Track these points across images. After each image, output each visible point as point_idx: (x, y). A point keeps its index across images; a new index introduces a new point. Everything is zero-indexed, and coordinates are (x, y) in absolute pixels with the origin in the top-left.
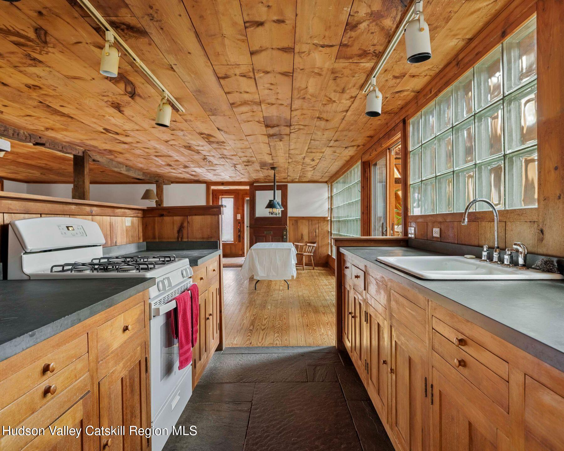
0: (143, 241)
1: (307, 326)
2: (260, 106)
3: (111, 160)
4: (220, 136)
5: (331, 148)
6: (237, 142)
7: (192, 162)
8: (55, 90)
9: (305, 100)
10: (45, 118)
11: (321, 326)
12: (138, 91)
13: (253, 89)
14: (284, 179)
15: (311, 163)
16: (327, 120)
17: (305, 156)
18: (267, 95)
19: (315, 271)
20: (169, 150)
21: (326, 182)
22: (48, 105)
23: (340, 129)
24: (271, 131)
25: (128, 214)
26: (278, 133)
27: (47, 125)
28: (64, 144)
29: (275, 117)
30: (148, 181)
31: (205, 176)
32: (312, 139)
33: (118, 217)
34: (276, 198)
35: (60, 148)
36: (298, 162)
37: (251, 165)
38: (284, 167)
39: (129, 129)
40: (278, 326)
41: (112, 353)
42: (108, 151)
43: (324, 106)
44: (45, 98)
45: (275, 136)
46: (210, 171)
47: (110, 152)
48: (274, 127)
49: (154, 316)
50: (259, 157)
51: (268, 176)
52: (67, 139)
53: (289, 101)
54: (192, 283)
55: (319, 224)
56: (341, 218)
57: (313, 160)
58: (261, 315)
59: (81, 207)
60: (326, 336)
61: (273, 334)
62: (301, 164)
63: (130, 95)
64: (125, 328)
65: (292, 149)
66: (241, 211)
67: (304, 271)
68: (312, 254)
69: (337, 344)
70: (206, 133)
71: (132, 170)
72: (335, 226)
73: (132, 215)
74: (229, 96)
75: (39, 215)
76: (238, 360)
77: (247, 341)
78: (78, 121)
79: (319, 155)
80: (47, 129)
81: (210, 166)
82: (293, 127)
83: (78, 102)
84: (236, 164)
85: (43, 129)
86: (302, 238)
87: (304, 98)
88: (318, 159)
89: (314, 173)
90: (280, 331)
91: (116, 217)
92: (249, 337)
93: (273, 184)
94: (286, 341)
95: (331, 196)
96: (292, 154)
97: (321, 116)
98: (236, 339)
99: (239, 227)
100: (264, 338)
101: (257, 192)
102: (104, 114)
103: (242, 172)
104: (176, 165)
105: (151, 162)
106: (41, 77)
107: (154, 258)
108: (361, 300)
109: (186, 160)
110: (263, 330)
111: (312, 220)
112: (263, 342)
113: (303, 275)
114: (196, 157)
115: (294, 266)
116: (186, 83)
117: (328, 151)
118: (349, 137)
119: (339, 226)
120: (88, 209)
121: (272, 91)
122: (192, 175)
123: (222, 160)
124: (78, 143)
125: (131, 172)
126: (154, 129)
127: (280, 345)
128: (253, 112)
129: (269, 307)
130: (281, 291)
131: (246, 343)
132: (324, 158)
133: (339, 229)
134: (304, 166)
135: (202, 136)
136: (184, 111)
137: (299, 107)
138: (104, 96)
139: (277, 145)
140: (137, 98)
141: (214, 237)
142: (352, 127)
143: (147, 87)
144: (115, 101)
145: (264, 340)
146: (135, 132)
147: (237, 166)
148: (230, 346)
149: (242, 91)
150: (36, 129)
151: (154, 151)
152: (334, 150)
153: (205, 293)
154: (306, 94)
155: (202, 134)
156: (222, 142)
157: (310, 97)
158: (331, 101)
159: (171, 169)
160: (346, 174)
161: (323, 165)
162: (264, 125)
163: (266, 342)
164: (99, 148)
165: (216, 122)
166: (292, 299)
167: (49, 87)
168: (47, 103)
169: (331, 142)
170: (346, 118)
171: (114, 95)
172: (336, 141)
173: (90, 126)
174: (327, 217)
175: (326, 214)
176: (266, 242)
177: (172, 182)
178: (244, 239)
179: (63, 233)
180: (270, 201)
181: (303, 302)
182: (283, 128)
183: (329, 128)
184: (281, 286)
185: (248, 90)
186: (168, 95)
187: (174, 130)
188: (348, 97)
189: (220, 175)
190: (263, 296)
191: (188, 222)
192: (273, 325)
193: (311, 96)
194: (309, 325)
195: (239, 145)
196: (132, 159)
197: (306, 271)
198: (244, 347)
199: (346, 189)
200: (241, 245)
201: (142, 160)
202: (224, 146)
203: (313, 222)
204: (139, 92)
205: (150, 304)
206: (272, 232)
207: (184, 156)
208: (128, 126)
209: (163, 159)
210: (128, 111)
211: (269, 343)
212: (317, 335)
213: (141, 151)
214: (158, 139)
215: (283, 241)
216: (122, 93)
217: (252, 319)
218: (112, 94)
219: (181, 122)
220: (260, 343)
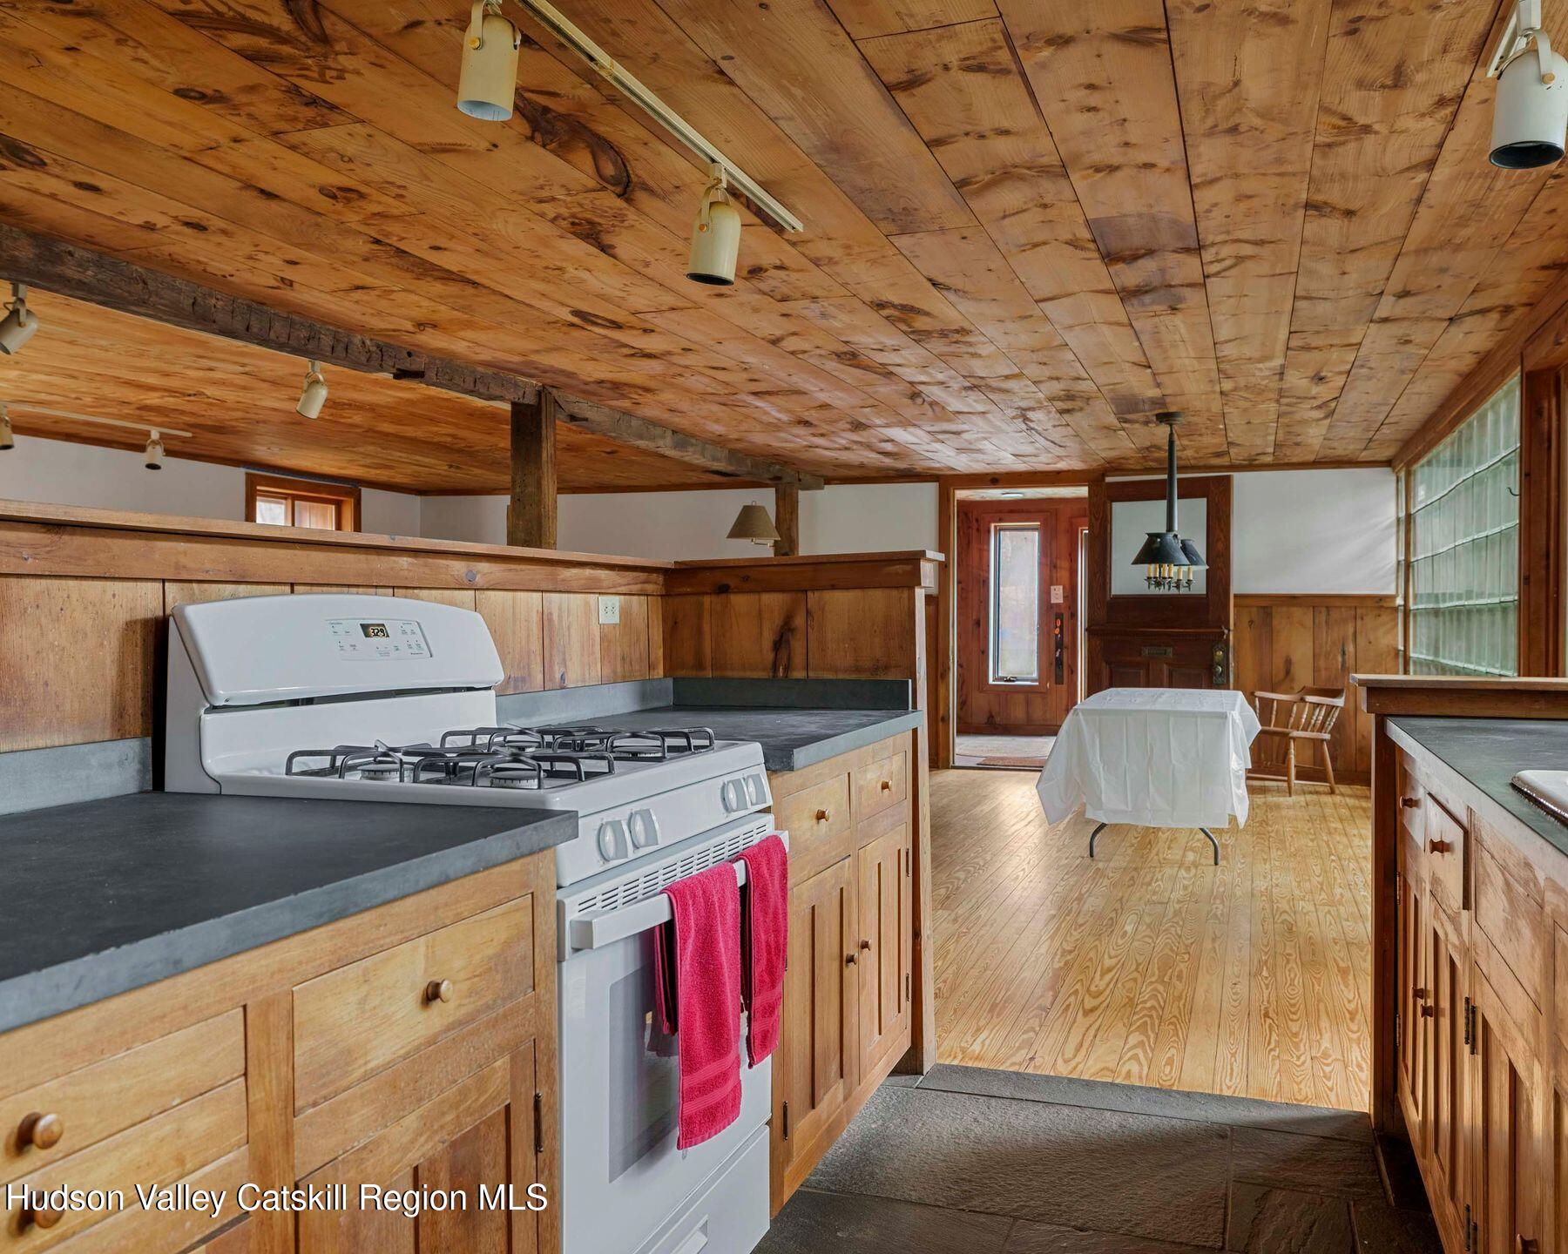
0: (665, 676)
1: (1266, 1015)
2: (1063, 183)
3: (624, 413)
4: (946, 310)
5: (1388, 325)
6: (1010, 326)
7: (873, 409)
8: (402, 196)
9: (1240, 138)
10: (404, 290)
11: (1324, 1023)
12: (639, 170)
13: (1024, 116)
14: (1218, 455)
15: (1315, 390)
16: (1349, 213)
17: (1283, 366)
18: (1083, 133)
19: (1338, 799)
20: (791, 371)
21: (1388, 463)
22: (398, 249)
23: (1410, 245)
24: (1131, 275)
25: (605, 584)
26: (1156, 281)
27: (417, 314)
28: (481, 369)
29: (1131, 221)
30: (748, 478)
31: (929, 455)
32: (1300, 293)
33: (572, 596)
34: (1176, 527)
35: (469, 385)
36: (1260, 391)
37: (1081, 409)
38: (1209, 410)
39: (649, 306)
40: (1148, 1005)
41: (365, 1078)
42: (609, 385)
43: (1325, 156)
44: (384, 227)
45: (1146, 292)
46: (941, 437)
47: (617, 387)
48: (1135, 258)
49: (576, 950)
50: (1104, 377)
51: (1152, 446)
52: (486, 356)
53: (1174, 151)
54: (770, 831)
55: (1359, 622)
56: (1444, 601)
57: (1321, 379)
58: (1092, 954)
59: (430, 560)
60: (1339, 1066)
61: (1124, 1031)
62: (1274, 396)
63: (619, 190)
64: (430, 989)
65: (1227, 342)
66: (1064, 574)
67: (1294, 797)
68: (1327, 736)
69: (1375, 1105)
70: (896, 301)
71: (692, 445)
72: (1421, 633)
73: (623, 589)
74: (943, 153)
75: (288, 589)
76: (968, 1119)
77: (1020, 1048)
78: (494, 292)
79: (1339, 360)
80: (421, 325)
81: (937, 419)
82: (1213, 250)
83: (476, 231)
84: (1030, 409)
85: (409, 326)
86: (1288, 672)
87: (1234, 130)
88: (1340, 373)
89: (1330, 427)
90: (1153, 1024)
91: (566, 595)
92: (1032, 1034)
93: (1165, 477)
94: (1168, 1069)
95: (1409, 516)
96: (1230, 361)
97: (1320, 198)
98: (983, 1036)
99: (1057, 631)
100: (1086, 1045)
101: (1115, 505)
102: (559, 264)
103: (1056, 435)
104: (825, 421)
105: (747, 417)
106: (350, 160)
107: (634, 735)
108: (1454, 946)
109: (854, 401)
110: (1087, 1013)
111: (1327, 607)
112: (1077, 1059)
113: (1284, 812)
114: (884, 390)
115: (1238, 777)
116: (782, 123)
117: (1377, 340)
118: (1455, 276)
119: (1437, 630)
120: (458, 567)
121: (1101, 114)
122: (886, 454)
123: (974, 395)
124: (516, 363)
125: (691, 449)
126: (724, 299)
127: (1140, 1078)
128: (1045, 206)
129: (1129, 928)
130: (1188, 869)
131: (1012, 1055)
132: (1362, 366)
133: (1437, 641)
134: (1287, 405)
135: (886, 312)
136: (800, 227)
137: (1221, 167)
138: (541, 201)
139: (1163, 328)
140: (641, 196)
141: (896, 667)
142: (1465, 233)
143: (659, 154)
144: (580, 216)
145: (1083, 1051)
146: (666, 314)
147: (1030, 414)
148: (955, 1063)
149: (986, 125)
150: (392, 327)
151: (745, 375)
152: (1401, 332)
153: (842, 868)
154: (1239, 110)
155: (880, 306)
156: (957, 331)
157: (1257, 122)
158: (1351, 129)
159: (814, 435)
160: (1463, 426)
161: (1364, 397)
162: (1096, 255)
163: (1090, 1062)
164: (582, 377)
165: (917, 256)
166: (1223, 902)
167: (384, 186)
168: (393, 241)
169: (1384, 298)
170: (1430, 197)
171: (569, 195)
172: (1404, 294)
173: (531, 306)
174: (1393, 597)
175: (1388, 586)
176: (1148, 685)
177: (829, 481)
178: (1073, 671)
179: (347, 647)
180: (1153, 537)
181: (1264, 920)
182: (1172, 259)
183: (1362, 243)
184: (1192, 849)
185: (1006, 124)
186: (730, 174)
187: (784, 299)
188: (1425, 101)
189: (979, 451)
190: (1114, 885)
191: (808, 612)
192: (1131, 999)
193: (1260, 115)
194: (1271, 1014)
195: (1022, 337)
196: (685, 406)
197: (1301, 799)
198: (1004, 1072)
199: (1462, 487)
200: (1065, 695)
201: (716, 408)
202: (970, 344)
203: (1335, 615)
204: (640, 173)
205: (560, 907)
206: (1170, 650)
207: (843, 389)
208: (642, 297)
209: (780, 400)
210: (625, 245)
211: (1103, 1065)
212: (1298, 1058)
213: (706, 380)
214: (746, 335)
215: (1212, 685)
216: (592, 183)
217: (1057, 966)
218: (563, 191)
219: (802, 270)
220: (1066, 1061)
